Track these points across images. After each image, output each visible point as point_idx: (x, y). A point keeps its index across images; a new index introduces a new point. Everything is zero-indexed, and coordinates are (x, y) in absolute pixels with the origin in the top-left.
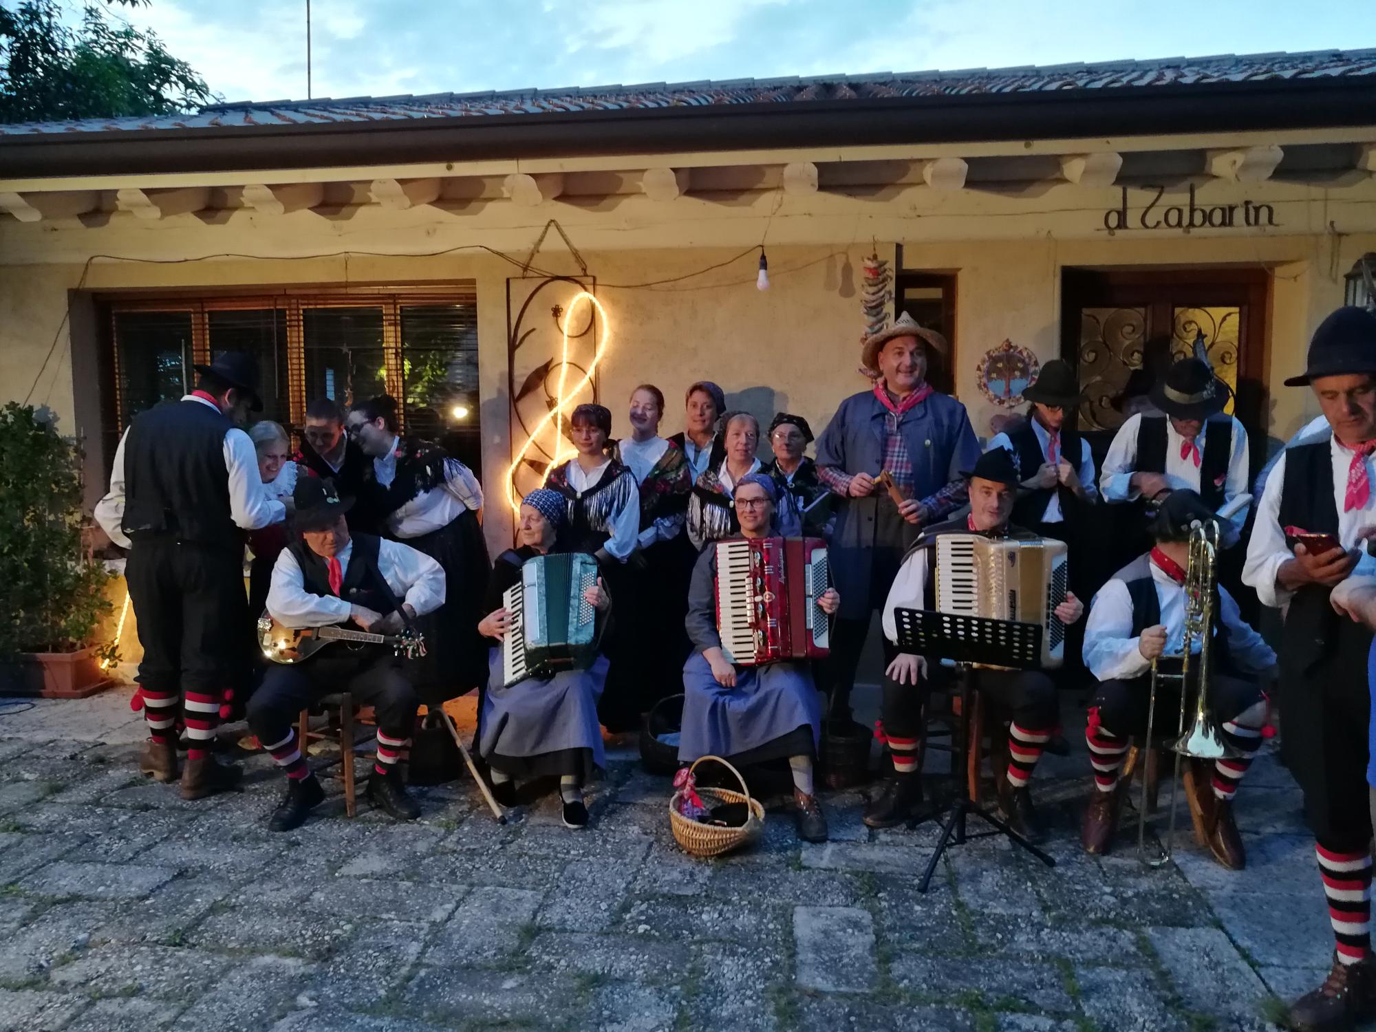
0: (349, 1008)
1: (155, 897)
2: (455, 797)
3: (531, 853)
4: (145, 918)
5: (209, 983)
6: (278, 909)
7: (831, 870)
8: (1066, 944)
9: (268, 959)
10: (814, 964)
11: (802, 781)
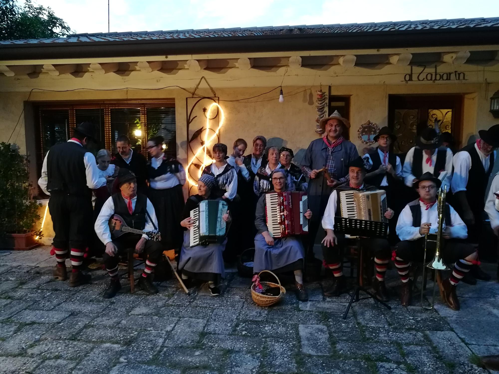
0: (139, 362)
1: (63, 322)
2: (171, 286)
3: (200, 306)
4: (60, 330)
5: (86, 354)
6: (109, 327)
7: (310, 311)
8: (398, 337)
9: (108, 345)
10: (308, 345)
11: (298, 279)
